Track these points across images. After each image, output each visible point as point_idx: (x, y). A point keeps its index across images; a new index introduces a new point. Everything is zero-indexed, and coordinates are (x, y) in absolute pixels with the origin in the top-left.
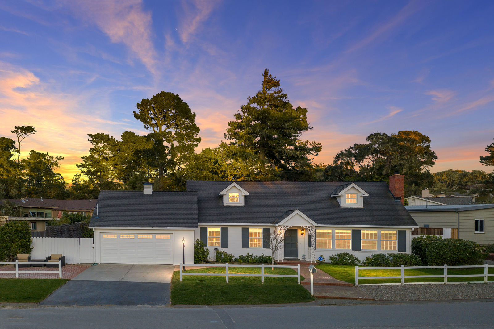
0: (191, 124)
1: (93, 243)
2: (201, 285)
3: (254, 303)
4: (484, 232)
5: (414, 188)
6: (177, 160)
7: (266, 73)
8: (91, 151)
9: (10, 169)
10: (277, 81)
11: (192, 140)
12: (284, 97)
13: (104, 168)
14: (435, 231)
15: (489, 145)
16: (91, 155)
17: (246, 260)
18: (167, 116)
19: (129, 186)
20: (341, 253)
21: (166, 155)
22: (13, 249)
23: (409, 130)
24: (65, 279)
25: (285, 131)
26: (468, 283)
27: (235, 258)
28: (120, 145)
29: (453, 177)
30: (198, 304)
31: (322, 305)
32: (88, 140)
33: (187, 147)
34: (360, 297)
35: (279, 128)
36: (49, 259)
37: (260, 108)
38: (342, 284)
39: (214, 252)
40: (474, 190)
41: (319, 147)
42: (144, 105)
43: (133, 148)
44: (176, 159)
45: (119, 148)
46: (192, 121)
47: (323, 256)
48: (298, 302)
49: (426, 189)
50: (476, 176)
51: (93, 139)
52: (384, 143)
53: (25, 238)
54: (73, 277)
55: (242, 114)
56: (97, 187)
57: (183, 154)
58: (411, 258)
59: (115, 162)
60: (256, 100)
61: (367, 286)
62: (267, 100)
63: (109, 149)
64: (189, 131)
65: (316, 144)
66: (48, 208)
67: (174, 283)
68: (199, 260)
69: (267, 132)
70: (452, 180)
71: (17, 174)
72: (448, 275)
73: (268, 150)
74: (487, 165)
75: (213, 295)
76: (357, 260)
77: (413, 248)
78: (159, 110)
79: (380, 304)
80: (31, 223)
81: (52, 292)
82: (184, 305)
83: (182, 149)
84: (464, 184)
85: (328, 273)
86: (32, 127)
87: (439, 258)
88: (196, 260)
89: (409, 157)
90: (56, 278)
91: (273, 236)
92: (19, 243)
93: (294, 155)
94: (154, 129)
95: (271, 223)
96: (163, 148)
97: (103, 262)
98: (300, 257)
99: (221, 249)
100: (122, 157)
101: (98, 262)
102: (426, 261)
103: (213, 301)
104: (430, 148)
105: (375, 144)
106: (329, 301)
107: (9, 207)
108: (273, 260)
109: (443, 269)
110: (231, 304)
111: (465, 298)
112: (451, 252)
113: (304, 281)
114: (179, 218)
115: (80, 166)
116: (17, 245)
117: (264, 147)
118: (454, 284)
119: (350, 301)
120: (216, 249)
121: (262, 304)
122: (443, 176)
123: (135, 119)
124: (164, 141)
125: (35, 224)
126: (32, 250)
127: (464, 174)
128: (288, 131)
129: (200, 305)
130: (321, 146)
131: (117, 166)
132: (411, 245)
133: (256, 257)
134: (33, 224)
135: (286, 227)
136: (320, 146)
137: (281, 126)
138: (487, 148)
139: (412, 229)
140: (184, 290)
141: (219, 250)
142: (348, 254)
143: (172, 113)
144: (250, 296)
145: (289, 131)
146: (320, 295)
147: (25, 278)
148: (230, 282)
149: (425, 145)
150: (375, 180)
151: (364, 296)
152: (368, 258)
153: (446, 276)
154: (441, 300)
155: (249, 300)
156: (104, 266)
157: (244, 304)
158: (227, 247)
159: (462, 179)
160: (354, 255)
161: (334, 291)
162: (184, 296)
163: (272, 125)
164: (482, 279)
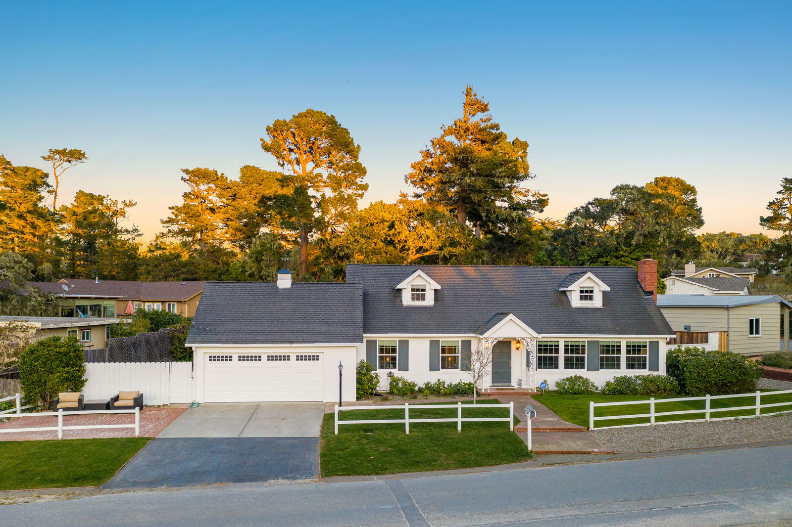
0: (354, 162)
1: (193, 371)
2: (367, 439)
3: (447, 468)
4: (760, 335)
5: (676, 259)
6: (331, 218)
7: (468, 93)
8: (186, 195)
9: (39, 223)
10: (486, 103)
11: (354, 187)
12: (495, 129)
13: (207, 225)
14: (697, 337)
15: (772, 201)
16: (187, 204)
17: (434, 390)
18: (315, 148)
19: (250, 257)
20: (571, 377)
21: (313, 210)
22: (50, 384)
23: (669, 176)
24: (144, 436)
25: (496, 180)
26: (736, 419)
27: (419, 388)
28: (235, 188)
29: (726, 243)
30: (363, 475)
31: (543, 465)
32: (182, 179)
33: (346, 199)
34: (596, 450)
35: (487, 176)
36: (117, 399)
37: (459, 144)
38: (572, 429)
39: (388, 378)
40: (752, 264)
41: (544, 200)
42: (277, 129)
43: (257, 193)
44: (329, 216)
45: (234, 193)
46: (355, 157)
47: (546, 381)
48: (509, 463)
49: (690, 263)
50: (756, 243)
51: (190, 178)
52: (634, 200)
53: (73, 365)
54: (159, 432)
55: (432, 151)
56: (194, 258)
57: (340, 209)
58: (665, 381)
59: (228, 216)
60: (454, 131)
61: (605, 430)
62: (470, 132)
63: (216, 194)
64: (350, 172)
65: (540, 195)
66: (109, 298)
67: (325, 437)
68: (364, 392)
69: (469, 181)
70: (725, 248)
71: (50, 231)
72: (711, 408)
73: (470, 208)
74: (768, 229)
75: (385, 456)
76: (594, 386)
77: (669, 366)
78: (302, 139)
79: (621, 459)
80: (81, 330)
81: (124, 463)
82: (341, 478)
83: (338, 201)
84: (741, 254)
85: (552, 410)
86: (81, 150)
87: (701, 380)
88: (360, 392)
89: (667, 221)
90: (129, 435)
91: (475, 357)
92: (62, 374)
93: (509, 218)
94: (293, 167)
95: (473, 333)
96: (308, 199)
97: (208, 400)
98: (514, 383)
99: (399, 375)
100: (239, 207)
101: (200, 401)
102: (685, 384)
103: (385, 467)
104: (697, 203)
105: (622, 201)
106: (553, 458)
107: (39, 299)
108: (475, 389)
109: (705, 401)
110: (413, 472)
111: (731, 444)
112: (716, 372)
113: (519, 426)
114: (333, 327)
115: (167, 222)
116: (59, 377)
117: (464, 202)
118: (718, 422)
119: (580, 456)
120: (390, 374)
121: (458, 468)
122: (713, 242)
123: (263, 150)
124: (310, 187)
125: (88, 332)
126: (86, 383)
127: (741, 240)
129: (365, 476)
130: (548, 199)
131: (229, 223)
132: (665, 362)
133: (450, 386)
134: (84, 333)
135: (495, 339)
136: (546, 198)
137: (490, 172)
138: (768, 206)
139: (667, 338)
140: (341, 450)
141: (395, 376)
142: (582, 377)
143: (323, 143)
144: (440, 456)
145: (502, 180)
146: (541, 450)
147: (74, 438)
148: (410, 431)
149: (690, 198)
150: (621, 253)
151: (601, 447)
152: (608, 384)
153: (708, 410)
154: (700, 449)
155: (439, 462)
156: (209, 408)
157: (432, 470)
158: (407, 370)
159: (738, 246)
160: (589, 378)
161: (560, 441)
162: (342, 460)
163: (477, 170)
164: (752, 412)
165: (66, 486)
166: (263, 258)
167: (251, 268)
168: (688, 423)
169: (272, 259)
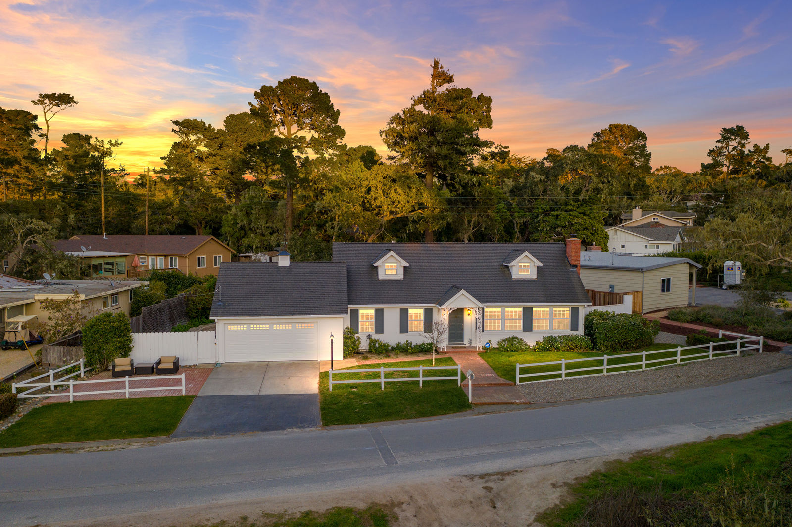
0: (334, 125)
1: (215, 338)
2: (354, 395)
3: (409, 417)
4: (671, 292)
7: (436, 65)
9: (32, 167)
10: (451, 75)
11: (334, 148)
15: (712, 149)
17: (403, 349)
19: (241, 211)
21: (298, 171)
22: (107, 352)
23: (622, 124)
24: (190, 395)
25: (459, 147)
26: (626, 373)
27: (392, 347)
28: (222, 137)
29: (674, 184)
30: (352, 424)
31: (479, 414)
32: (173, 131)
33: (327, 161)
34: (517, 401)
35: (452, 143)
36: (159, 363)
37: (427, 114)
38: (503, 384)
39: (367, 340)
41: (506, 152)
42: (265, 94)
43: (242, 142)
45: (220, 143)
46: (336, 121)
47: (491, 340)
49: (638, 207)
51: (180, 129)
52: (580, 161)
53: (124, 336)
54: (198, 391)
57: (322, 169)
58: (582, 340)
59: (215, 165)
60: (423, 101)
61: (527, 384)
62: (437, 103)
63: (204, 144)
64: (330, 134)
65: (502, 147)
67: (323, 393)
68: (349, 353)
69: (435, 150)
70: (673, 189)
72: (607, 365)
75: (367, 409)
76: (526, 346)
77: (586, 327)
79: (534, 408)
83: (320, 163)
84: (687, 194)
85: (492, 368)
86: (70, 95)
88: (346, 353)
90: (177, 394)
92: (116, 344)
94: (279, 129)
95: (434, 304)
96: (293, 159)
97: (228, 361)
98: (466, 342)
99: (376, 337)
101: (222, 361)
103: (367, 418)
104: (647, 148)
106: (486, 408)
108: (434, 349)
110: (387, 421)
111: (616, 394)
112: (619, 333)
113: (465, 382)
117: (432, 165)
118: (613, 375)
119: (506, 406)
120: (369, 336)
124: (294, 148)
126: (132, 349)
128: (463, 149)
129: (354, 425)
130: (509, 151)
131: (217, 171)
132: (584, 323)
133: (416, 345)
134: (114, 297)
135: (451, 309)
136: (507, 150)
137: (454, 140)
138: (709, 153)
139: (584, 305)
140: (335, 404)
141: (373, 337)
142: (518, 337)
143: (306, 106)
144: (406, 408)
146: (478, 402)
147: (137, 397)
148: (385, 387)
149: (641, 144)
150: (570, 207)
151: (521, 399)
152: (538, 343)
153: (605, 367)
154: (593, 399)
155: (405, 413)
156: (230, 368)
157: (400, 419)
158: (382, 332)
159: (685, 187)
160: (523, 338)
161: (494, 394)
162: (335, 412)
163: (443, 139)
164: (640, 367)
165: (146, 436)
166: (253, 211)
167: (242, 221)
168: (590, 377)
169: (261, 213)
